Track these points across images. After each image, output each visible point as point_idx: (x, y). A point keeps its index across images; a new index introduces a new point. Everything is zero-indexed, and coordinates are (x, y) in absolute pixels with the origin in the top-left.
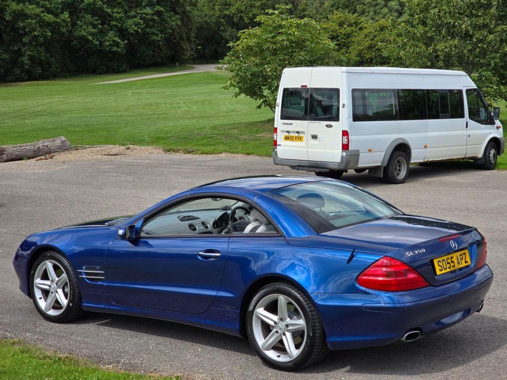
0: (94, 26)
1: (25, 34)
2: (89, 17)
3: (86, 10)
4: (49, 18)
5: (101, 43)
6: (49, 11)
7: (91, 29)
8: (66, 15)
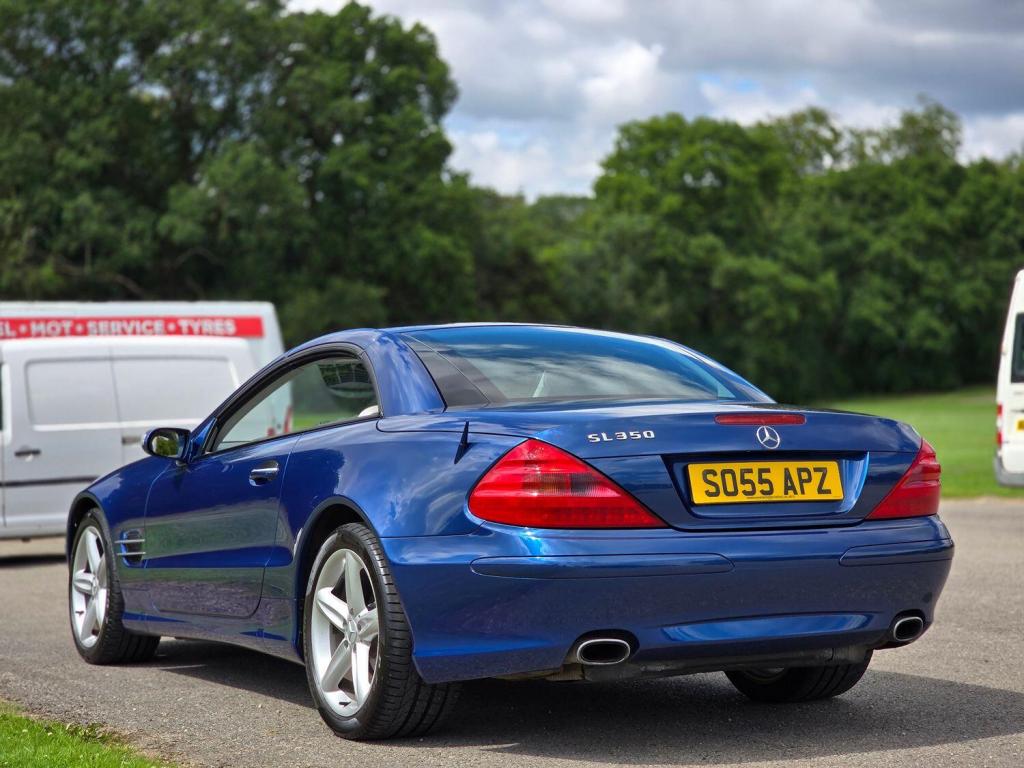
0: (888, 298)
1: (749, 315)
2: (876, 281)
3: (872, 267)
4: (797, 282)
5: (901, 333)
6: (796, 269)
7: (881, 304)
8: (830, 278)
